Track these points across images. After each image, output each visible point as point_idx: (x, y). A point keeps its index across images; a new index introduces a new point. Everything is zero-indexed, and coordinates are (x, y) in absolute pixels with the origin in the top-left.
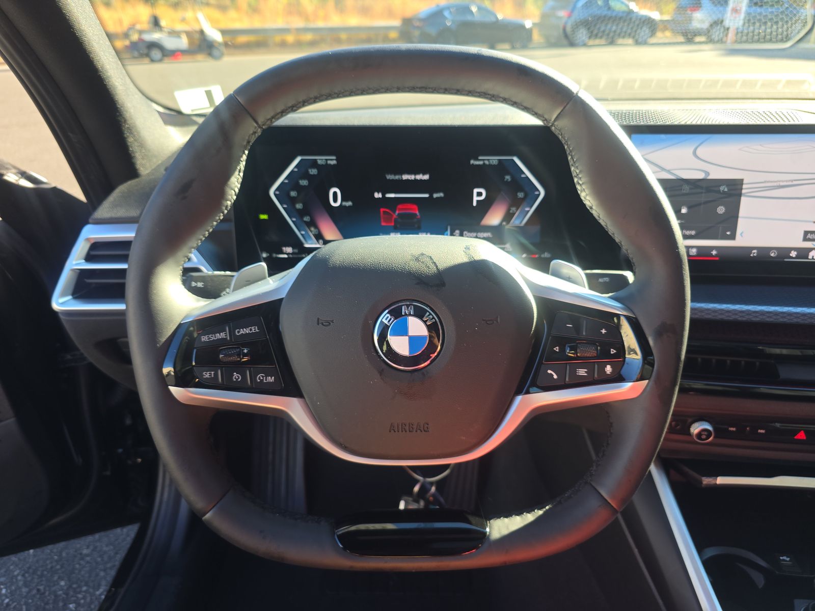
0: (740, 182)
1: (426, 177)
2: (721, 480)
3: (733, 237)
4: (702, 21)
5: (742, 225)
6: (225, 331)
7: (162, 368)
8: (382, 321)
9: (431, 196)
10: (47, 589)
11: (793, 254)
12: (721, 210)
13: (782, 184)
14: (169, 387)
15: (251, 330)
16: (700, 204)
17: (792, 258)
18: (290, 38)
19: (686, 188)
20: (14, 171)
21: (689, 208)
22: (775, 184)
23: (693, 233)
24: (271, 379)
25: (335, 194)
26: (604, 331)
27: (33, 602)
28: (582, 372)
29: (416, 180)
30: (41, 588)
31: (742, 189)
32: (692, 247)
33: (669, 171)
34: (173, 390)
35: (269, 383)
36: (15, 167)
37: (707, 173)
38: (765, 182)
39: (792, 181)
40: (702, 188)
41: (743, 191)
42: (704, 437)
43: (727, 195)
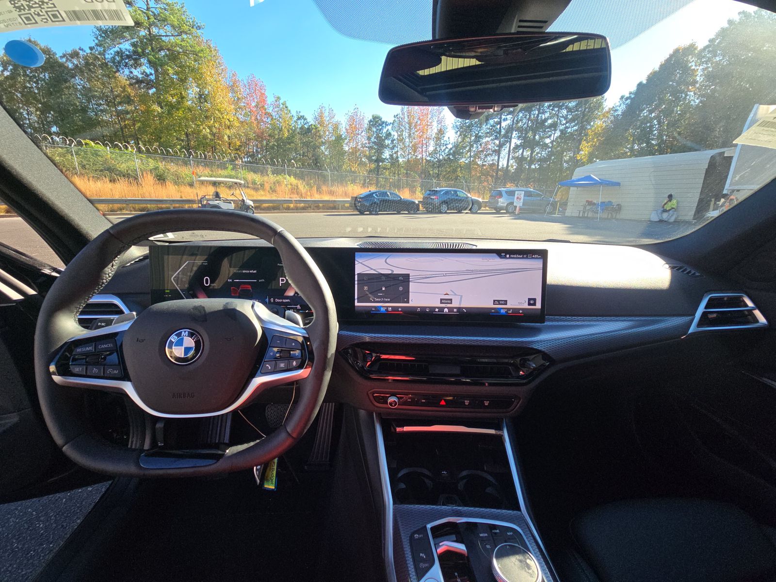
0: (408, 275)
1: (255, 272)
2: (406, 429)
3: (408, 302)
4: (503, 203)
5: (411, 296)
6: (92, 345)
7: (49, 365)
8: (171, 340)
9: (258, 281)
10: (68, 525)
11: (437, 310)
12: (401, 289)
13: (427, 276)
14: (53, 376)
15: (108, 346)
16: (391, 286)
17: (436, 312)
18: (292, 206)
19: (383, 278)
20: (48, 268)
21: (385, 288)
22: (424, 276)
23: (389, 300)
24: (116, 372)
25: (207, 279)
26: (293, 344)
27: (58, 533)
28: (282, 365)
29: (249, 273)
30: (65, 524)
31: (409, 278)
32: (390, 307)
33: (374, 270)
34: (54, 377)
35: (115, 374)
36: (50, 266)
37: (393, 271)
38: (419, 275)
39: (432, 275)
40: (391, 278)
41: (410, 280)
42: (393, 405)
43: (403, 281)
